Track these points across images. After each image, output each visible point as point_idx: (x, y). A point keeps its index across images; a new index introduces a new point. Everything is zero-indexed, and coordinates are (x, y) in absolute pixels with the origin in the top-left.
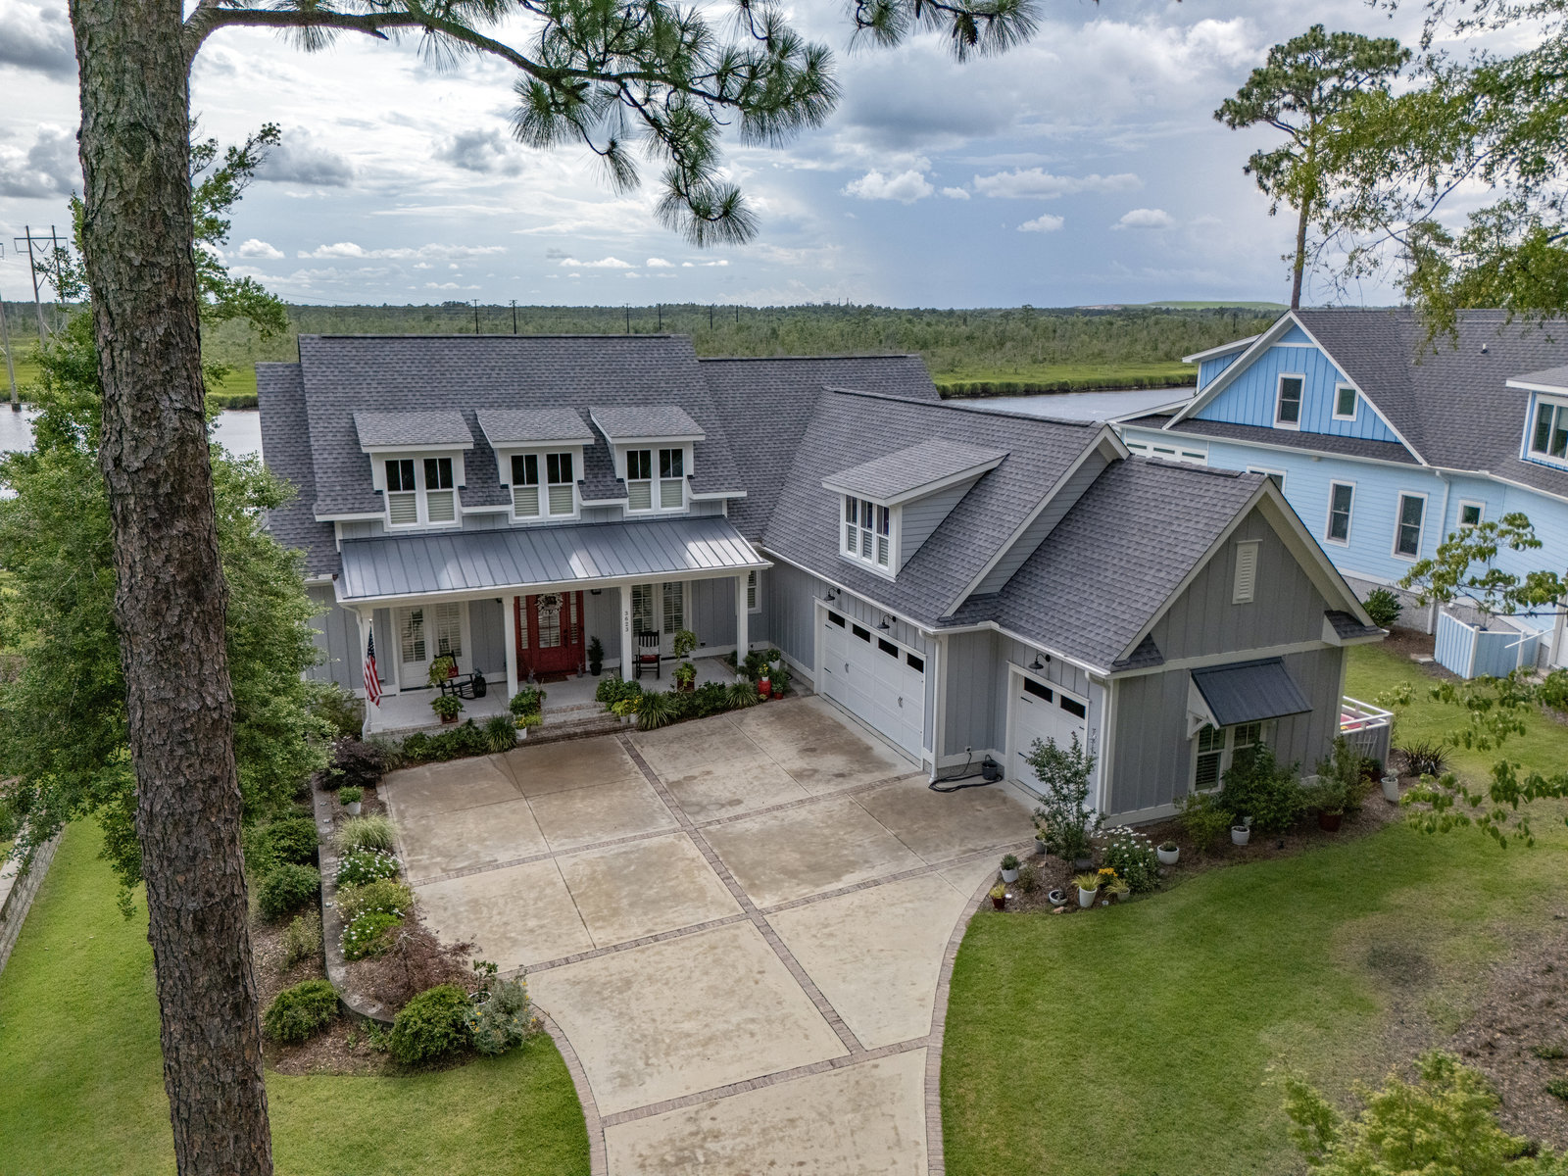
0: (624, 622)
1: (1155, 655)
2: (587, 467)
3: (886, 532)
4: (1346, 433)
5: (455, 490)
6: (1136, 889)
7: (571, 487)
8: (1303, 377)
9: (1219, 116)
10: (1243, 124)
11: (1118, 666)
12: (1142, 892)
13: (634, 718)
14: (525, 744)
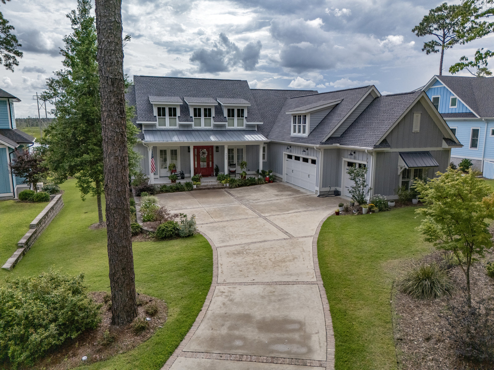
0: (225, 156)
1: (387, 144)
2: (215, 113)
3: (305, 123)
4: (454, 112)
5: (177, 117)
6: (381, 210)
7: (211, 119)
8: (440, 96)
9: (413, 31)
10: (421, 35)
11: (376, 147)
12: (383, 211)
13: (228, 185)
14: (195, 189)
